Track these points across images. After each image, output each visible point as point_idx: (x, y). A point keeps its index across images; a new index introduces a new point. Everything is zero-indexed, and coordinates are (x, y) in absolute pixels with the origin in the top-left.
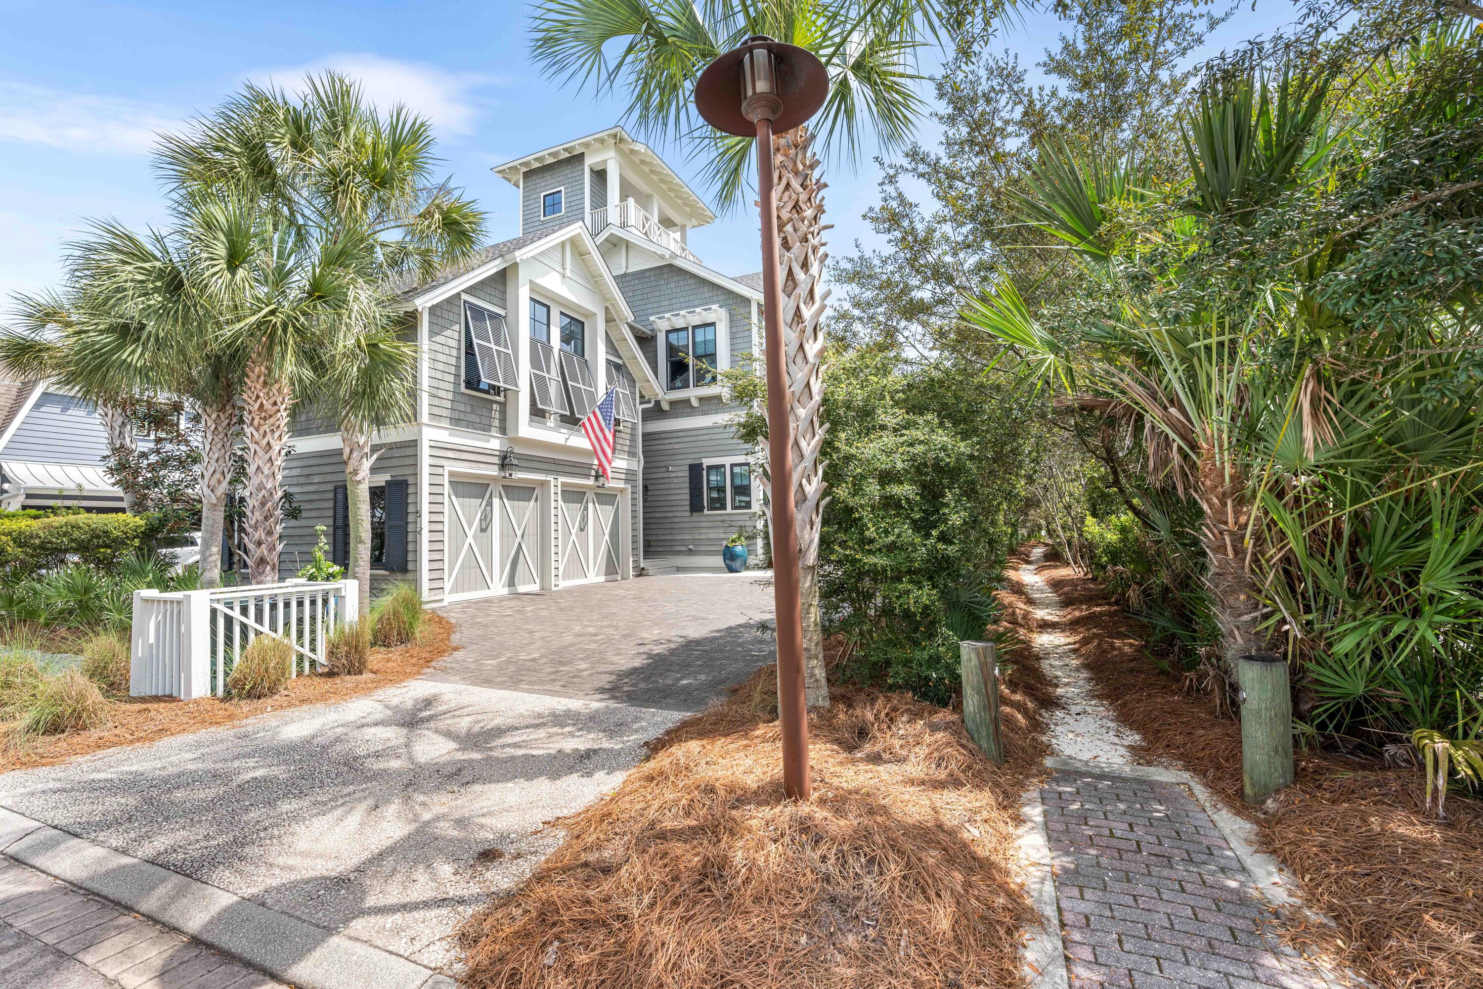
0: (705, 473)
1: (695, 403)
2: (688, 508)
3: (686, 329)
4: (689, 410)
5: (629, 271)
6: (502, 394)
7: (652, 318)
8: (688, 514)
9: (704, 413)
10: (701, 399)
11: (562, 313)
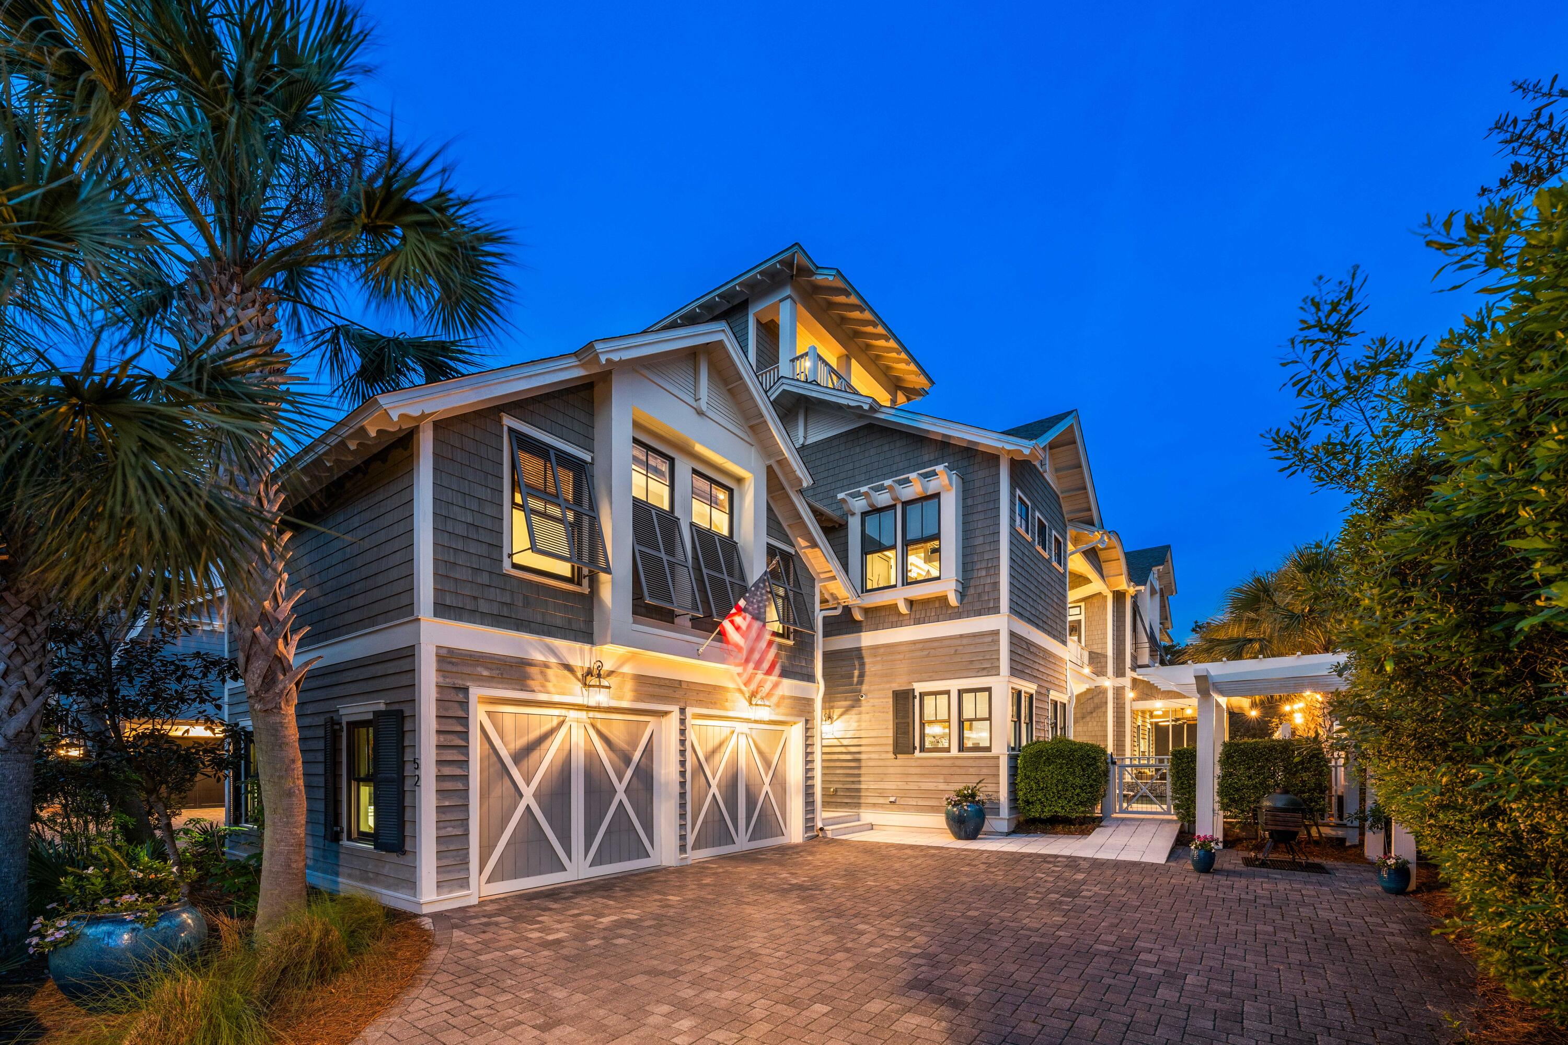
0: (917, 701)
1: (903, 609)
2: (891, 749)
3: (893, 507)
4: (895, 619)
5: (809, 441)
6: (585, 582)
7: (841, 496)
8: (892, 756)
9: (918, 622)
10: (911, 603)
11: (695, 471)
